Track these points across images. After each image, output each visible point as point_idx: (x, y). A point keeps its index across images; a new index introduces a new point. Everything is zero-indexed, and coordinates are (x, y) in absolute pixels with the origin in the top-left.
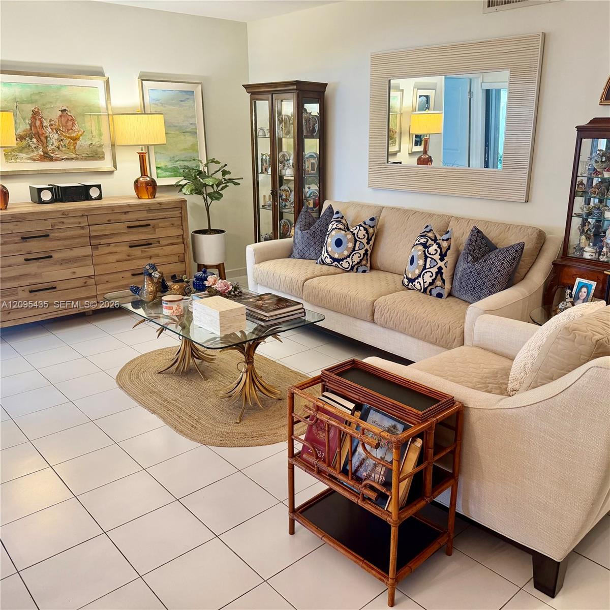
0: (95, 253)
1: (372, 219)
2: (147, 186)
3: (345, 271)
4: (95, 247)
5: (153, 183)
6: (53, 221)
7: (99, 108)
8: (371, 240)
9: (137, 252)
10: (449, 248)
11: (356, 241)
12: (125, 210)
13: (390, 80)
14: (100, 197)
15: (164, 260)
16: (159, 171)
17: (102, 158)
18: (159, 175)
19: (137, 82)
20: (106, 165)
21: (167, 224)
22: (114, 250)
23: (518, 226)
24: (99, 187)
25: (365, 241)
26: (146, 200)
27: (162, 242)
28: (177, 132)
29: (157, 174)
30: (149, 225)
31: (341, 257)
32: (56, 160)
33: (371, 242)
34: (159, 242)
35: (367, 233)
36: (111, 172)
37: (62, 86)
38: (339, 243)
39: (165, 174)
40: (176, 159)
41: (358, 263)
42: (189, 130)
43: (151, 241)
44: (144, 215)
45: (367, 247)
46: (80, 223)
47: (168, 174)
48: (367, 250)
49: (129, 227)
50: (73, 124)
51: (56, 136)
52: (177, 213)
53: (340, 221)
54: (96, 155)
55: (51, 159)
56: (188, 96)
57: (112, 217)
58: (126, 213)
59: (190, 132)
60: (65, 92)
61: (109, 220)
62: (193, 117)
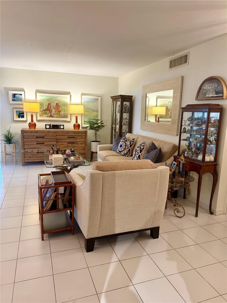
0: (57, 144)
1: (133, 139)
2: (77, 126)
3: (122, 155)
4: (57, 142)
5: (79, 125)
6: (46, 133)
7: (68, 103)
8: (132, 146)
9: (70, 145)
10: (143, 149)
11: (126, 146)
12: (68, 132)
13: (146, 94)
14: (63, 128)
15: (78, 148)
16: (85, 122)
17: (67, 117)
18: (85, 124)
19: (80, 95)
20: (68, 119)
21: (81, 138)
22: (63, 143)
23: (160, 141)
24: (63, 125)
25: (129, 146)
26: (77, 130)
27: (78, 143)
28: (92, 111)
29: (84, 123)
30: (74, 137)
31: (121, 151)
32: (54, 117)
33: (132, 147)
34: (77, 143)
35: (130, 143)
36: (70, 122)
37: (57, 97)
38: (121, 146)
39: (86, 123)
40: (91, 119)
41: (126, 153)
42: (96, 110)
43: (75, 142)
44: (73, 134)
45: (130, 148)
46: (53, 135)
47: (88, 123)
48: (129, 149)
49: (68, 137)
50: (60, 107)
51: (54, 111)
52: (84, 134)
53: (124, 139)
54: (66, 117)
55: (52, 117)
56: (96, 100)
57: (63, 134)
58: (68, 133)
59: (96, 111)
60: (58, 98)
61: (62, 135)
62: (98, 106)
